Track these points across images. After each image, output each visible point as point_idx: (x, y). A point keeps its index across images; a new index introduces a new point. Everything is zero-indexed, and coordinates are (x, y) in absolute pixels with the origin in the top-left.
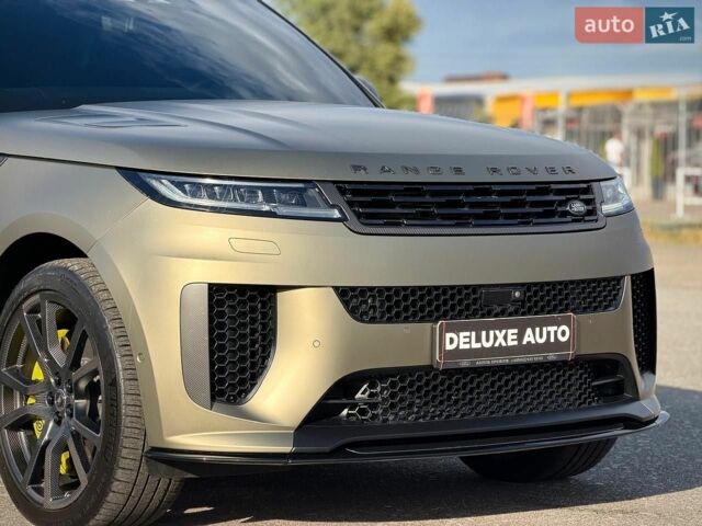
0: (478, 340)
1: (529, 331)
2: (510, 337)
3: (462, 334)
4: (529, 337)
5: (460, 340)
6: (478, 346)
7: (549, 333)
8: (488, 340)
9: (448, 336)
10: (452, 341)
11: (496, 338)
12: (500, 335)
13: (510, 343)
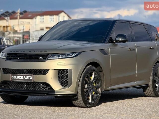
0: (16, 77)
1: (25, 77)
2: (21, 77)
3: (14, 76)
4: (25, 78)
5: (14, 77)
6: (16, 78)
7: (28, 77)
8: (18, 77)
9: (12, 76)
10: (13, 77)
11: (19, 77)
12: (20, 77)
13: (21, 78)
